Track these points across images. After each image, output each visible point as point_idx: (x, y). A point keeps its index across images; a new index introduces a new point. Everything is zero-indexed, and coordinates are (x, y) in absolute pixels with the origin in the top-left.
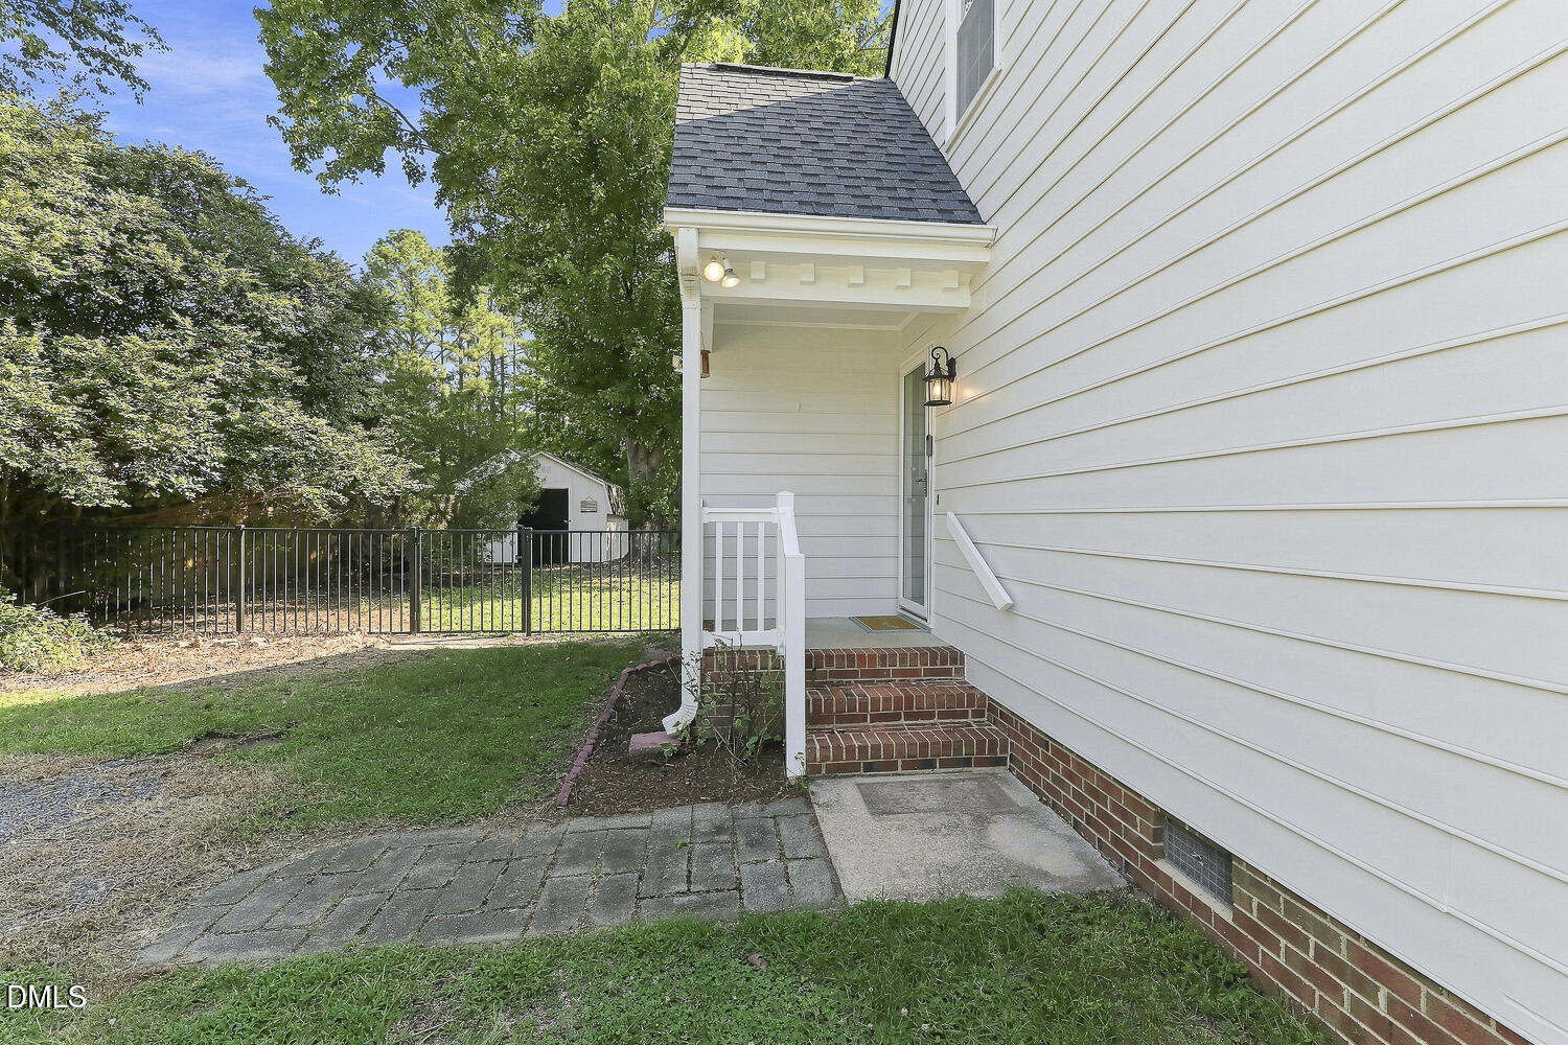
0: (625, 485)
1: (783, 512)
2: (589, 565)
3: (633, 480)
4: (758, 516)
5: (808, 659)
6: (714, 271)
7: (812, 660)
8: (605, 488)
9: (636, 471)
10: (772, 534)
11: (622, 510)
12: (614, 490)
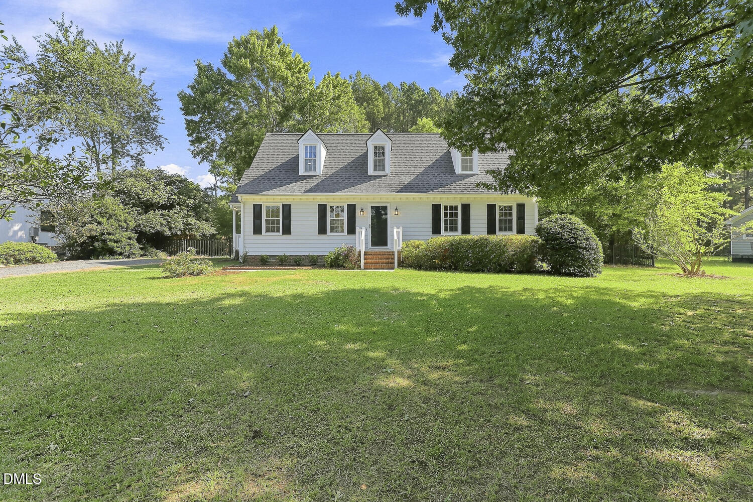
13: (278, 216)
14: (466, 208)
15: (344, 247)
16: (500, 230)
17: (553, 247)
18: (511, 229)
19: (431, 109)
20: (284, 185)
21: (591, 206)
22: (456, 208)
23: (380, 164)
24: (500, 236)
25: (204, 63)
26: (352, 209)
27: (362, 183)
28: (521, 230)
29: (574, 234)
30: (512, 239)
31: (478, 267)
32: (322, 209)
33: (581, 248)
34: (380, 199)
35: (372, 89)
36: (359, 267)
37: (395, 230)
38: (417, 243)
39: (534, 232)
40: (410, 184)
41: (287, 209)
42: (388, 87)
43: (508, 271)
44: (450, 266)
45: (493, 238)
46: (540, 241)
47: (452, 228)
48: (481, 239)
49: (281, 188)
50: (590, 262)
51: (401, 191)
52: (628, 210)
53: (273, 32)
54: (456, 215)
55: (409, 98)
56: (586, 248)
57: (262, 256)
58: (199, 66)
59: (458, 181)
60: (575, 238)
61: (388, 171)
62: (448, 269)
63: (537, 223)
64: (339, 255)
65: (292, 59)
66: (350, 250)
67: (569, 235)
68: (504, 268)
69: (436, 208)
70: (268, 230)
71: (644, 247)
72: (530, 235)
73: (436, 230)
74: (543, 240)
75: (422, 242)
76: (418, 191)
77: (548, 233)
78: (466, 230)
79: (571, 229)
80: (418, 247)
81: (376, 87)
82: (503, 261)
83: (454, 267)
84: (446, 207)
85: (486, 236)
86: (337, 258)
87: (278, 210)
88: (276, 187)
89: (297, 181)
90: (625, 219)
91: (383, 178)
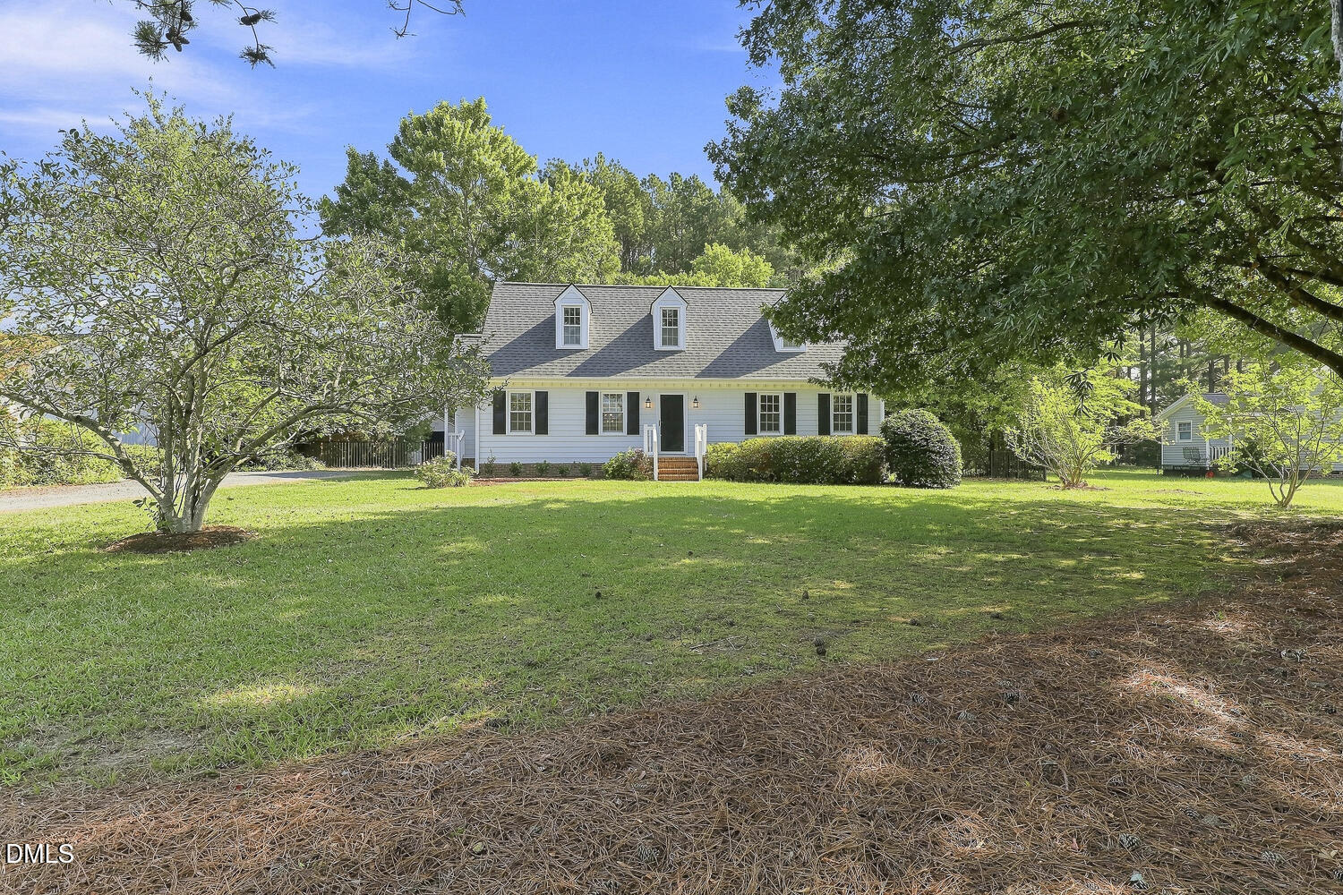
13: (528, 407)
14: (790, 398)
15: (630, 451)
16: (836, 428)
17: (901, 451)
18: (849, 428)
19: (725, 224)
20: (538, 363)
21: (960, 395)
22: (777, 398)
23: (671, 336)
24: (835, 438)
25: (362, 150)
26: (634, 399)
27: (648, 362)
28: (863, 429)
29: (926, 435)
30: (851, 441)
31: (806, 478)
32: (592, 399)
33: (933, 452)
34: (673, 386)
35: (623, 185)
36: (652, 478)
37: (697, 429)
38: (728, 445)
39: (879, 433)
40: (714, 363)
41: (542, 398)
42: (651, 181)
43: (845, 483)
44: (772, 477)
45: (826, 439)
46: (885, 444)
47: (771, 426)
48: (811, 441)
49: (534, 369)
50: (944, 469)
51: (703, 374)
52: (1008, 401)
53: (478, 106)
54: (777, 408)
55: (686, 202)
56: (939, 452)
57: (514, 465)
58: (352, 156)
59: (780, 361)
60: (926, 440)
61: (682, 345)
62: (770, 480)
63: (883, 419)
64: (624, 461)
65: (510, 151)
66: (640, 455)
67: (920, 436)
68: (842, 477)
69: (750, 398)
70: (513, 428)
71: (1017, 452)
72: (874, 437)
73: (750, 429)
74: (889, 442)
75: (735, 445)
76: (725, 375)
77: (895, 433)
78: (791, 429)
79: (923, 429)
80: (729, 451)
81: (631, 182)
82: (839, 469)
83: (776, 478)
84: (763, 398)
85: (818, 438)
86: (621, 467)
87: (529, 399)
88: (526, 366)
89: (555, 358)
90: (1003, 413)
91: (676, 356)
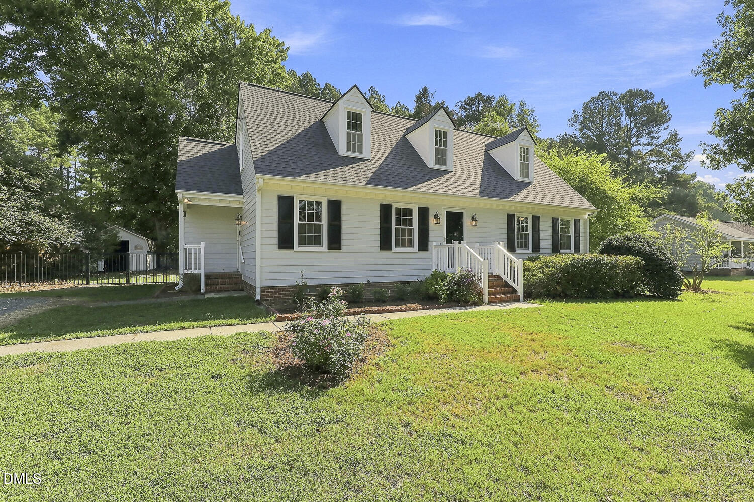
0: (154, 239)
1: (203, 246)
2: (140, 271)
3: (160, 237)
4: (197, 247)
5: (205, 275)
6: (186, 201)
7: (207, 276)
8: (146, 241)
9: (161, 234)
10: (200, 250)
11: (154, 248)
12: (150, 242)
13: (319, 219)
14: (536, 221)
16: (562, 247)
18: (569, 247)
22: (526, 220)
23: (441, 157)
26: (423, 214)
32: (386, 212)
34: (456, 203)
41: (335, 208)
47: (522, 244)
54: (527, 229)
61: (450, 166)
70: (301, 242)
73: (511, 247)
76: (498, 196)
78: (536, 247)
84: (518, 219)
87: (320, 208)
